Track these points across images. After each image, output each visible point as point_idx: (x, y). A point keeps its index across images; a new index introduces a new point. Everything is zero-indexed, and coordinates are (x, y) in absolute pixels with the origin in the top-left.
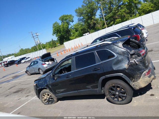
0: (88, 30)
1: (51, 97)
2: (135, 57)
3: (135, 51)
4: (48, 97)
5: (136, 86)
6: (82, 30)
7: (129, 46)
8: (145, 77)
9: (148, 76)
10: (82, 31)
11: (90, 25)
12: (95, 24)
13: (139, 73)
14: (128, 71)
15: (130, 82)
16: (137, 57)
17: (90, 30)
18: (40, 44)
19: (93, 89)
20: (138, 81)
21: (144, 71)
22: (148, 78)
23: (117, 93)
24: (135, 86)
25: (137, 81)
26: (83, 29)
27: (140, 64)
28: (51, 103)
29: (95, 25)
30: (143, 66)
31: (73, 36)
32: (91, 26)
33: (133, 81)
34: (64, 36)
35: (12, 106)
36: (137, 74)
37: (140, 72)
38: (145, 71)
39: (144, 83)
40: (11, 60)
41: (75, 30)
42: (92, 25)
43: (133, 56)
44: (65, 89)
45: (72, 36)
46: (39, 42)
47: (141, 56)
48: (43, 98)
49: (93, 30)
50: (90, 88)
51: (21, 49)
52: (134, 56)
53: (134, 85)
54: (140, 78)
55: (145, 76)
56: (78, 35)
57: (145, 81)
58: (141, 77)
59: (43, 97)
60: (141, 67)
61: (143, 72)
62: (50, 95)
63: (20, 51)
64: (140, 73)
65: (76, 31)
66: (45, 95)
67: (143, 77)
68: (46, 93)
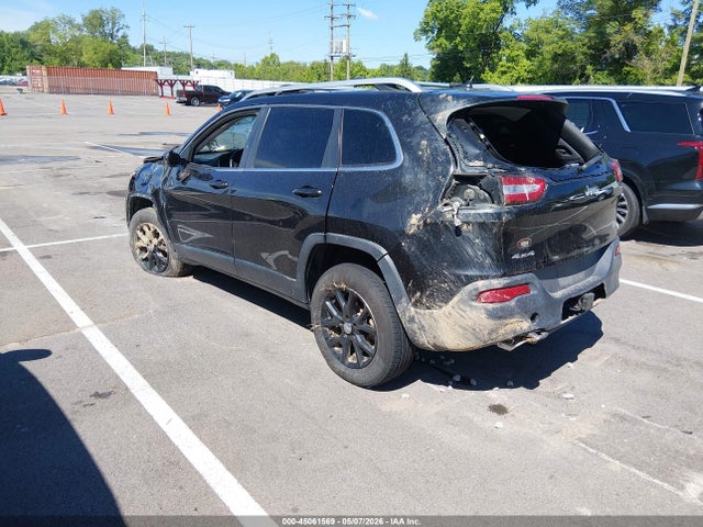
0: (583, 68)
1: (162, 247)
2: (477, 195)
3: (490, 165)
4: (155, 241)
5: (422, 328)
6: (556, 57)
7: (482, 136)
8: (471, 306)
9: (486, 309)
10: (556, 66)
11: (608, 45)
12: (630, 50)
13: (452, 278)
14: (410, 248)
15: (401, 298)
16: (485, 200)
17: (596, 70)
18: (348, 58)
19: (278, 270)
20: (435, 312)
21: (478, 273)
22: (484, 316)
23: (347, 328)
24: (416, 326)
25: (428, 308)
26: (564, 54)
27: (471, 236)
28: (160, 272)
29: (630, 57)
30: (487, 252)
31: (504, 73)
32: (608, 55)
33: (413, 300)
34: (464, 59)
35: (56, 228)
36: (440, 274)
37: (459, 272)
38: (482, 278)
39: (461, 331)
40: (212, 83)
41: (526, 47)
42: (615, 52)
43: (469, 191)
44: (207, 235)
45: (500, 69)
46: (344, 50)
47: (500, 203)
48: (139, 239)
49: (610, 75)
50: (272, 263)
51: (269, 55)
52: (471, 191)
53: (412, 320)
54: (446, 303)
55: (474, 303)
56: (530, 76)
57: (463, 324)
58: (456, 299)
59: (140, 234)
60: (471, 253)
61: (470, 280)
62: (162, 237)
63: (264, 61)
64: (458, 277)
65: (530, 54)
66: (146, 229)
67: (462, 301)
68: (151, 225)
